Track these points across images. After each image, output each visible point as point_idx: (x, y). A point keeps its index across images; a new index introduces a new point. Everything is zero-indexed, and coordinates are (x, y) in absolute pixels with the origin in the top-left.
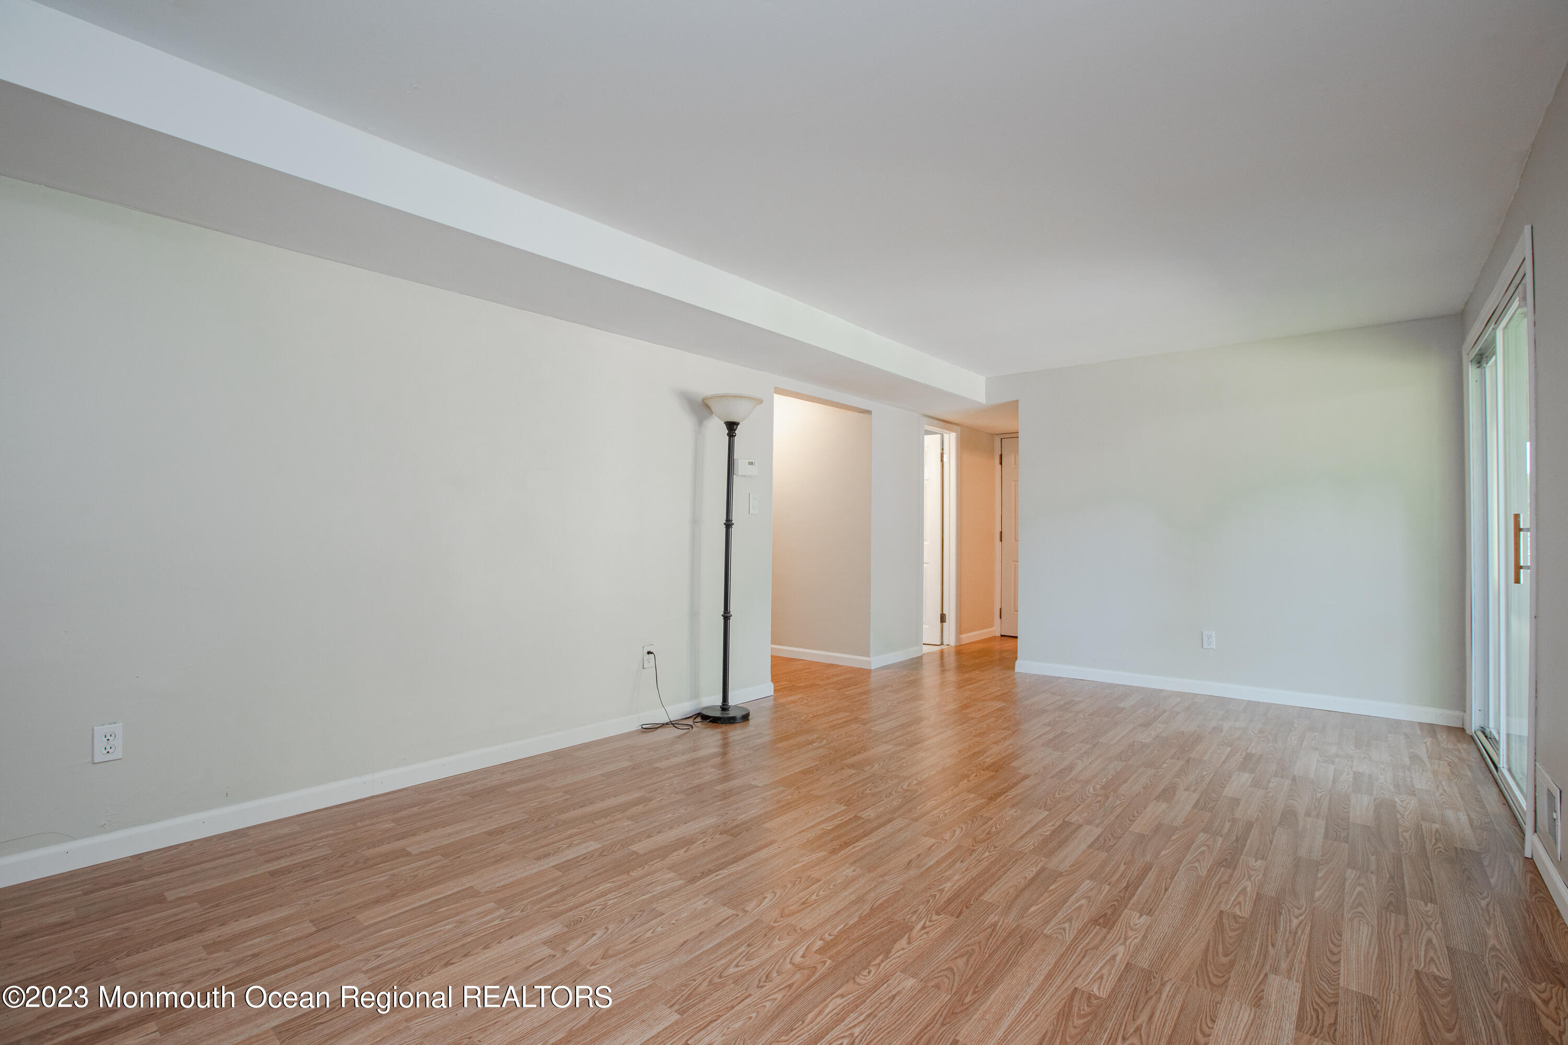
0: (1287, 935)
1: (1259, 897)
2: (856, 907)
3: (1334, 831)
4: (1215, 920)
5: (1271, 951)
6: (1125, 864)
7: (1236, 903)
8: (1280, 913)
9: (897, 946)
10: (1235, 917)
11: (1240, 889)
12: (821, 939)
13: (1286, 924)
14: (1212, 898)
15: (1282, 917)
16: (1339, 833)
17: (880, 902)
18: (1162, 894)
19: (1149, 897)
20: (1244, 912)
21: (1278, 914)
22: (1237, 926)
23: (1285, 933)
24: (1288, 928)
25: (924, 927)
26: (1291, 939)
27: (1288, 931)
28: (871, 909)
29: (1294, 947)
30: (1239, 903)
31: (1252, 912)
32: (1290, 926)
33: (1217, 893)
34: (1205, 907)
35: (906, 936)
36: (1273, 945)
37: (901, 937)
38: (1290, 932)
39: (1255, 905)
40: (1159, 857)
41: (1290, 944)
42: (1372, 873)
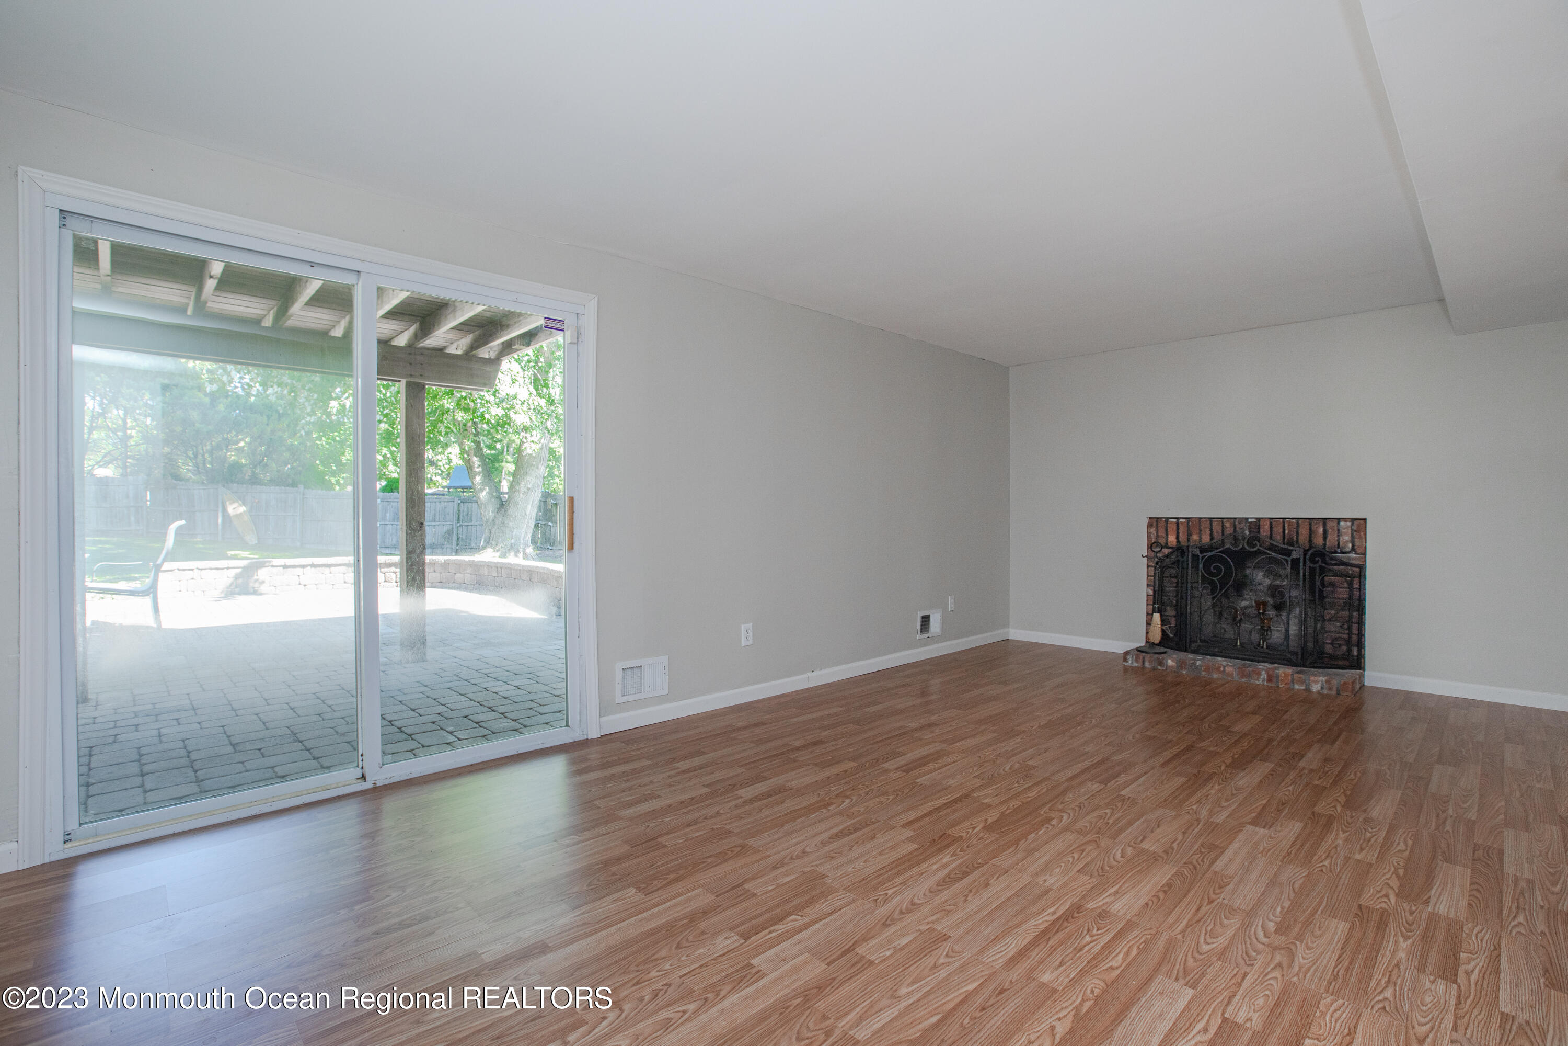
2: (1032, 846)
9: (995, 819)
12: (1054, 825)
17: (1011, 850)
25: (974, 828)
28: (1018, 845)
35: (988, 823)
37: (992, 823)
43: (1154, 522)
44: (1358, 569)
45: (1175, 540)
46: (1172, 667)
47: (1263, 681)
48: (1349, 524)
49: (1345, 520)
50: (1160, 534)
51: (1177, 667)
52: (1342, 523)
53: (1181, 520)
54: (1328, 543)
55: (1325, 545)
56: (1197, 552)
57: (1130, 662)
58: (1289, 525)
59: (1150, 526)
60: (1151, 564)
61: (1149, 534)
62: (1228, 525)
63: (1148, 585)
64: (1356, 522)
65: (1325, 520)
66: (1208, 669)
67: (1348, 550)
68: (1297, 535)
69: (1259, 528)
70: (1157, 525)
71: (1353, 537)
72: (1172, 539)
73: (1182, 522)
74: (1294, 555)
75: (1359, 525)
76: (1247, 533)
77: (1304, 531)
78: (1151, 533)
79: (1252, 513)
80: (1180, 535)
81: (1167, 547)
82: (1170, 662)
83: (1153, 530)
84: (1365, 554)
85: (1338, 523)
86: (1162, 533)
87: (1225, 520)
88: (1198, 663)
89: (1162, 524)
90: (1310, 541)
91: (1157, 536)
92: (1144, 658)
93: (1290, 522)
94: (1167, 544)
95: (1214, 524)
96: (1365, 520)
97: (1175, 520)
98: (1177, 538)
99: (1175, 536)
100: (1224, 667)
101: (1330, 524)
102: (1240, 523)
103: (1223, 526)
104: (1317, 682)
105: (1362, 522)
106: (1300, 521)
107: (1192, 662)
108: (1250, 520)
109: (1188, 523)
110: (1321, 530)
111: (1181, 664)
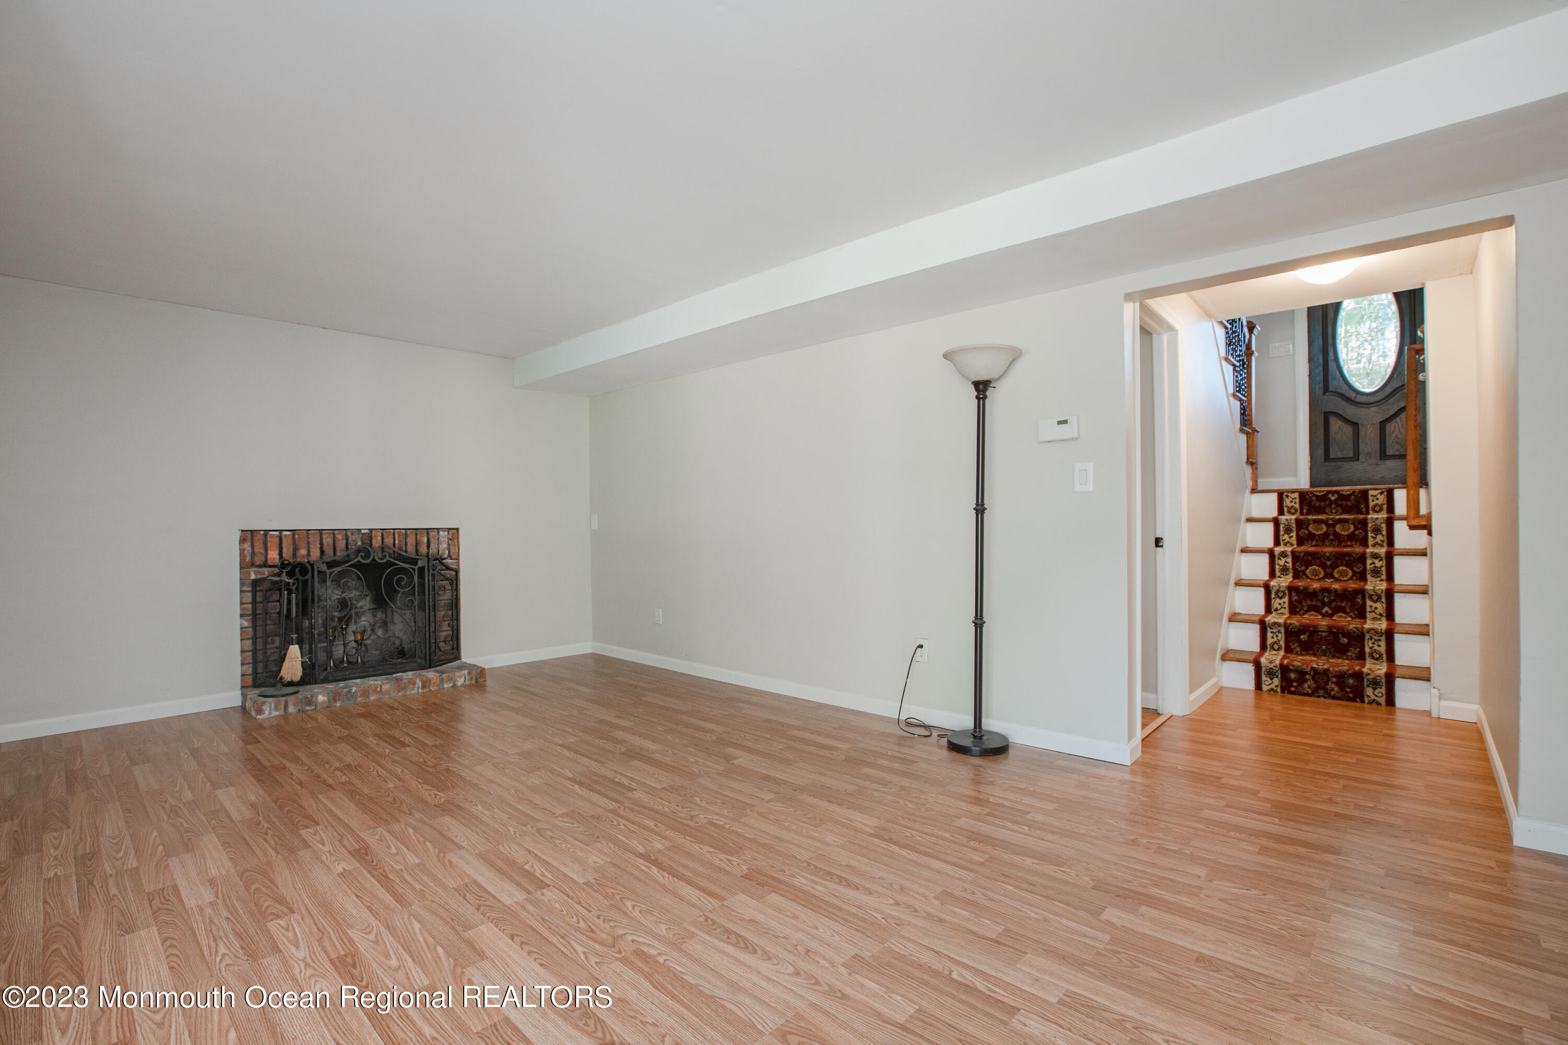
0: (221, 933)
1: (276, 949)
3: (169, 900)
4: (291, 903)
5: (225, 913)
6: (422, 890)
7: (290, 928)
8: (242, 948)
10: (278, 917)
11: (301, 942)
13: (230, 943)
14: (315, 917)
15: (238, 945)
16: (163, 900)
18: (355, 891)
19: (360, 883)
20: (274, 926)
21: (244, 946)
22: (269, 911)
23: (225, 934)
24: (225, 940)
26: (215, 932)
27: (223, 938)
29: (209, 929)
30: (287, 930)
31: (268, 930)
32: (224, 942)
33: (315, 924)
34: (310, 906)
36: (228, 918)
38: (220, 937)
39: (272, 938)
40: (412, 917)
41: (214, 928)
42: (111, 875)
43: (248, 536)
44: (453, 573)
45: (278, 557)
46: (324, 702)
47: (418, 689)
48: (446, 533)
49: (443, 529)
50: (256, 550)
51: (329, 701)
52: (441, 533)
53: (285, 533)
54: (431, 552)
55: (428, 553)
56: (324, 568)
57: (267, 713)
58: (399, 536)
59: (243, 540)
60: (245, 588)
61: (242, 551)
62: (339, 537)
63: (242, 616)
64: (451, 532)
65: (428, 530)
66: (365, 693)
67: (446, 556)
68: (406, 544)
69: (371, 540)
70: (252, 539)
71: (449, 545)
72: (273, 555)
73: (286, 535)
74: (420, 564)
75: (454, 533)
76: (359, 543)
77: (411, 541)
78: (244, 550)
79: (365, 525)
80: (284, 550)
81: (265, 565)
82: (321, 698)
83: (247, 546)
84: (458, 559)
85: (438, 533)
86: (259, 548)
87: (336, 532)
88: (354, 689)
89: (260, 537)
90: (417, 550)
91: (253, 554)
92: (286, 702)
93: (399, 532)
94: (266, 561)
95: (324, 536)
96: (457, 529)
97: (277, 533)
98: (281, 554)
99: (277, 552)
100: (381, 686)
101: (432, 534)
102: (352, 534)
103: (334, 537)
104: (460, 677)
105: (455, 531)
106: (408, 532)
107: (346, 690)
108: (363, 531)
109: (294, 535)
110: (425, 540)
111: (334, 697)
